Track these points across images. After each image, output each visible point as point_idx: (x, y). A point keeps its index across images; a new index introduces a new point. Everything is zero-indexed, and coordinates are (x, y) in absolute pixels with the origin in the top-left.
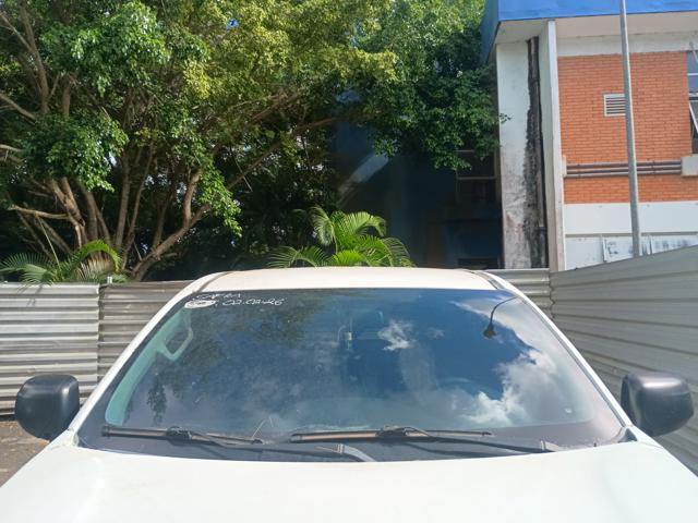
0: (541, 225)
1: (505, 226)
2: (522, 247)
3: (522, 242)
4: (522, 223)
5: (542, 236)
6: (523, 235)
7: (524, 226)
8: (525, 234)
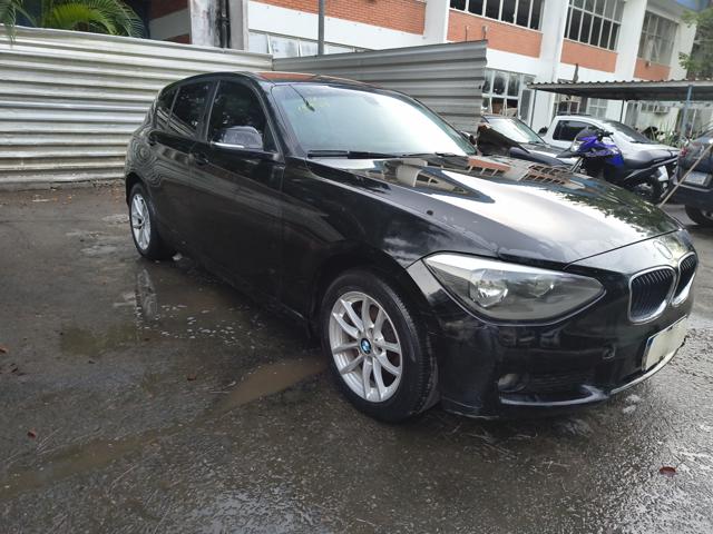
0: (224, 16)
1: (192, 10)
2: (207, 34)
3: (207, 28)
4: (206, 10)
5: (224, 26)
6: (207, 23)
7: (208, 13)
8: (210, 22)
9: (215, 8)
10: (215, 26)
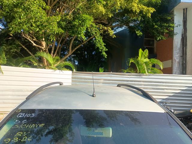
2: (178, 68)
4: (179, 61)
8: (179, 64)
9: (181, 61)
10: (181, 66)
